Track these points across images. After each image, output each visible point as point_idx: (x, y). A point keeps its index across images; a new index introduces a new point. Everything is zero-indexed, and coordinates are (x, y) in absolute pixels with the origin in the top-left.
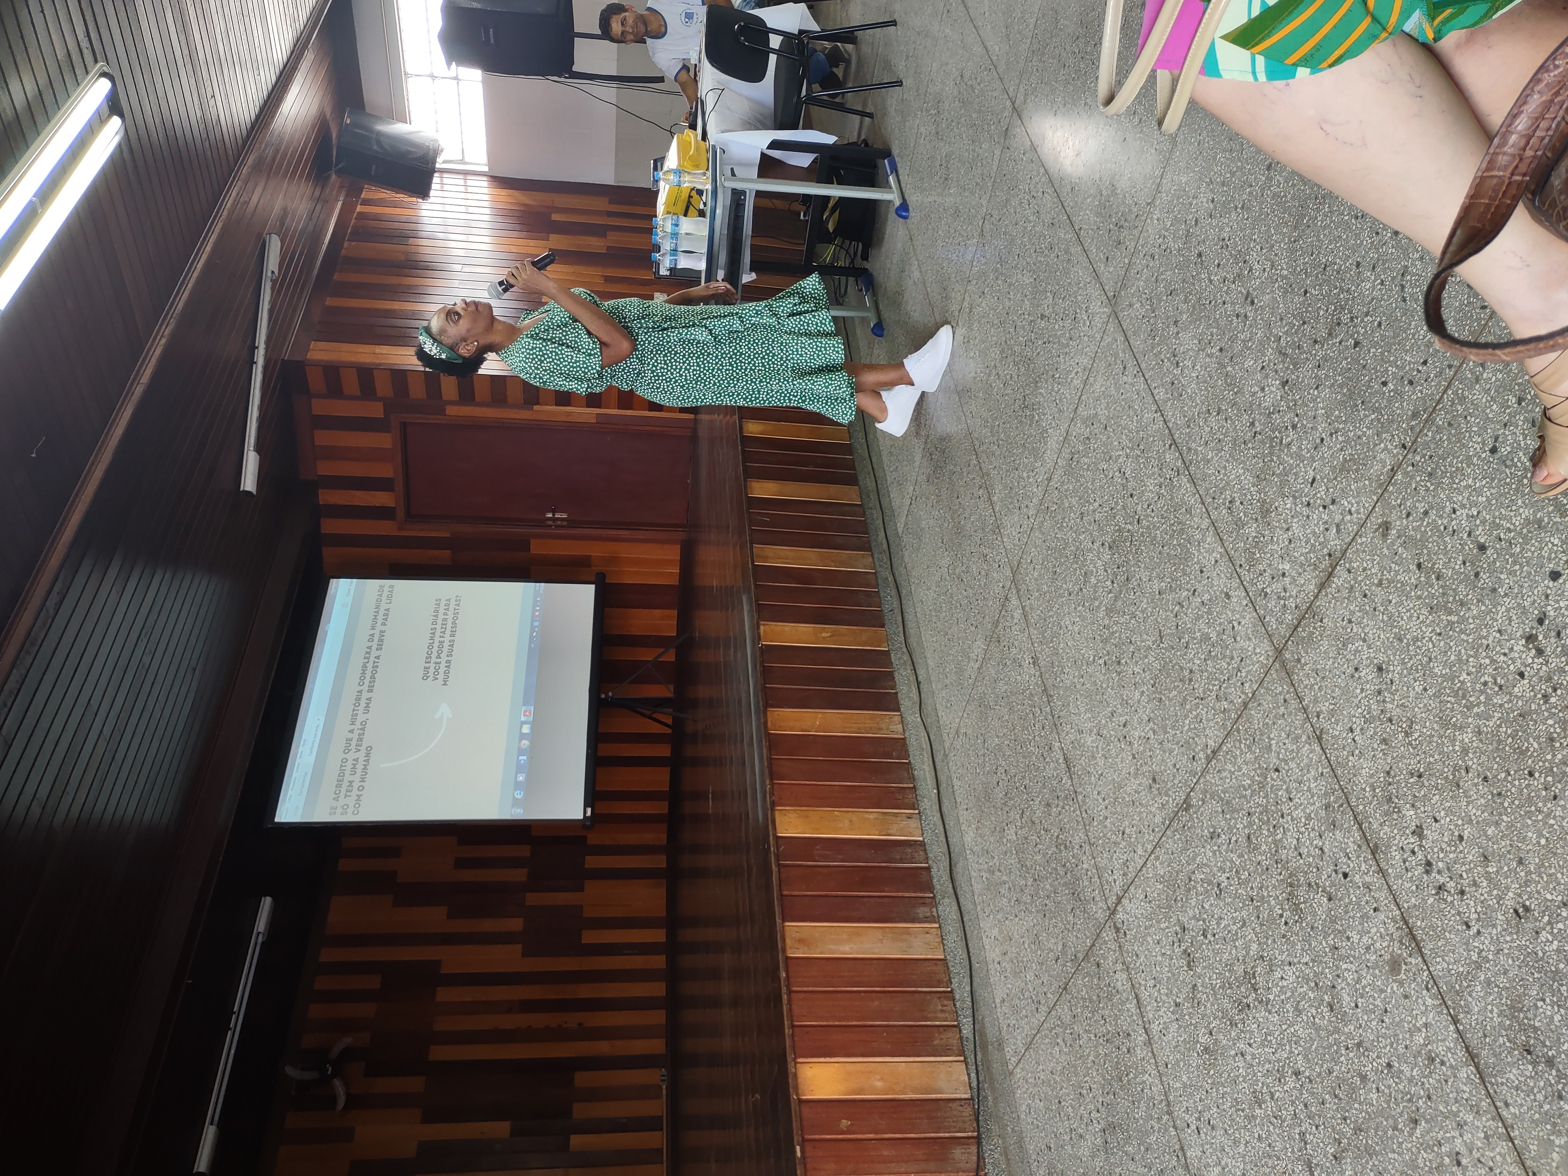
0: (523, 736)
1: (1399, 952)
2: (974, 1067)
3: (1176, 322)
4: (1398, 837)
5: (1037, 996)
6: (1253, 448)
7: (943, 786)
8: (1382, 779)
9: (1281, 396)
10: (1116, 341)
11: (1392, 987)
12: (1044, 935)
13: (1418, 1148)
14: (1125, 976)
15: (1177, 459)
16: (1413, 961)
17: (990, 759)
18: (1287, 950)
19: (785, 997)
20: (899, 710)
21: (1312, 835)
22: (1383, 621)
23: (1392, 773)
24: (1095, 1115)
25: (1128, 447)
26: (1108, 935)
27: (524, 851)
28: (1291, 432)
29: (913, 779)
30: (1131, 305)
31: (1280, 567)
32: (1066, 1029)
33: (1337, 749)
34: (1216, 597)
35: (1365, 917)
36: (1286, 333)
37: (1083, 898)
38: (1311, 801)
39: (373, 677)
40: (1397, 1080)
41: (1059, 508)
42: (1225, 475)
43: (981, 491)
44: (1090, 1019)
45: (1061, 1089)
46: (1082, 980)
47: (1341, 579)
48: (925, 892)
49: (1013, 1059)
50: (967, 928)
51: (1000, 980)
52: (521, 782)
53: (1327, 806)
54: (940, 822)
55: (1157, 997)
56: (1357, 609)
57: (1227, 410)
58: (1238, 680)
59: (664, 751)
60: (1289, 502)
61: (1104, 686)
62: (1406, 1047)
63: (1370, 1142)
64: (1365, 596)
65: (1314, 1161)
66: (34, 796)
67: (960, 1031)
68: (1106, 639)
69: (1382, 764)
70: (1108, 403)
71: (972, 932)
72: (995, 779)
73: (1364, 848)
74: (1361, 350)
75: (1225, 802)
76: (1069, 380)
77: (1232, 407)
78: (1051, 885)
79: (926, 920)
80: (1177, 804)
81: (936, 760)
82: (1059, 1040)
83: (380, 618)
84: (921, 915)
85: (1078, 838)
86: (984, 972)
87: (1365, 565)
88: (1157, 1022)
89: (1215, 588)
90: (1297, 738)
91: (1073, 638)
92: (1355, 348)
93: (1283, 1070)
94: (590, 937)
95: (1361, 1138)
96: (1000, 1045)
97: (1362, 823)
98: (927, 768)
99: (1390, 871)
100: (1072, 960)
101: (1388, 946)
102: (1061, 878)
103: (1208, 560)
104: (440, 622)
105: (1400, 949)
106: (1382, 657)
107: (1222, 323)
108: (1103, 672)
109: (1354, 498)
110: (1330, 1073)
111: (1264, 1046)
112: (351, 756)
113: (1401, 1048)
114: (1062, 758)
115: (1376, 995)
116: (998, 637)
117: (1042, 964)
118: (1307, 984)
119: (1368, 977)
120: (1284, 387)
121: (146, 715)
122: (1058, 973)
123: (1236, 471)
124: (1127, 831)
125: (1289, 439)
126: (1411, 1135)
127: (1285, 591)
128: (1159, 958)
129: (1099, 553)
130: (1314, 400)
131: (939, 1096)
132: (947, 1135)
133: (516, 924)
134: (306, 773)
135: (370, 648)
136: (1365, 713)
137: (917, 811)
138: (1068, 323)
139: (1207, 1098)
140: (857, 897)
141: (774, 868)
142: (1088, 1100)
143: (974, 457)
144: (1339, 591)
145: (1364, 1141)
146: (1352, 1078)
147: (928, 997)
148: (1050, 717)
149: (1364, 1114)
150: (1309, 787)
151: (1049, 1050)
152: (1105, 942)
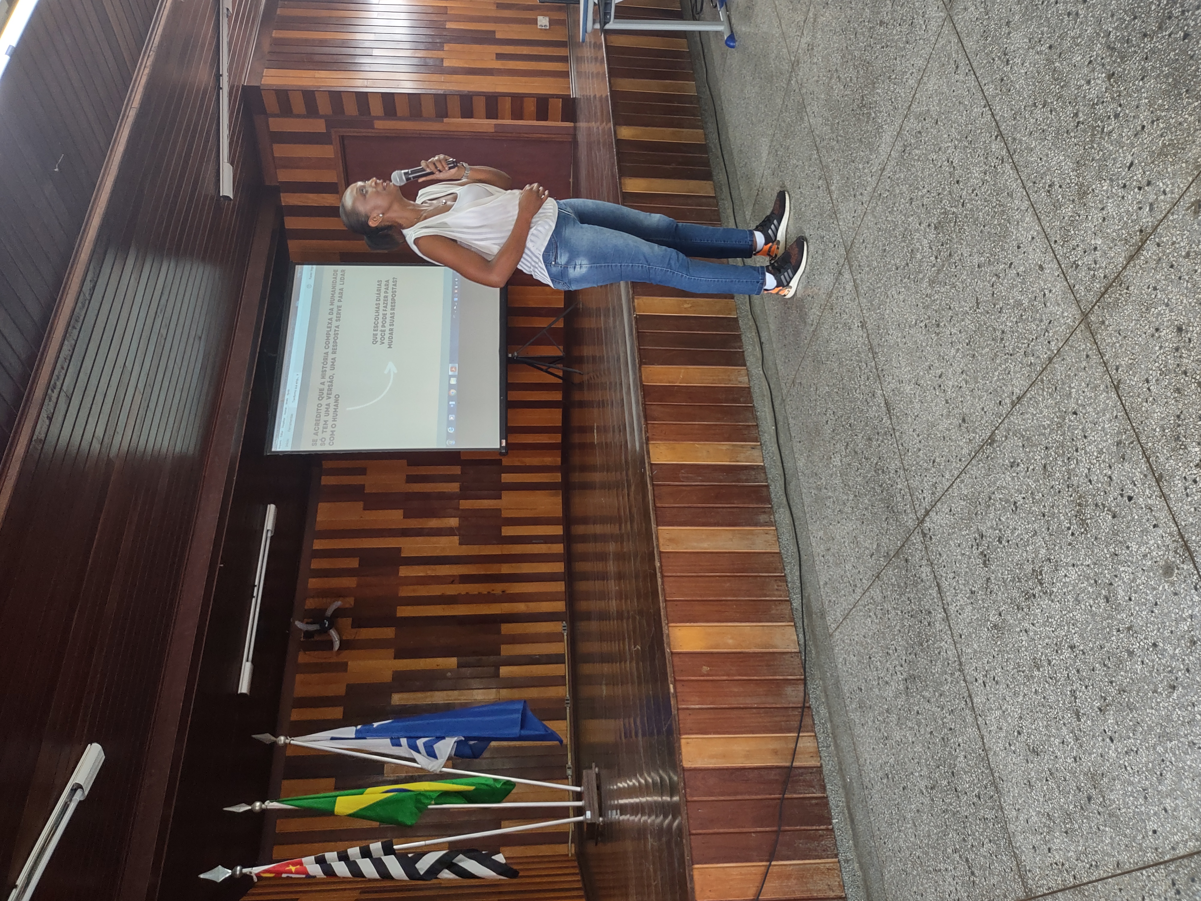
0: (451, 387)
1: (1173, 559)
2: (802, 630)
3: (1008, 24)
4: (1182, 469)
5: (854, 581)
6: (1075, 137)
7: (780, 424)
8: (1172, 422)
9: (1106, 88)
10: (950, 42)
11: (1164, 587)
12: (862, 537)
13: (1173, 707)
14: (929, 569)
15: (1002, 149)
16: (1185, 567)
17: (820, 404)
18: (1072, 554)
19: (659, 580)
20: (745, 365)
21: (1102, 466)
22: (1187, 288)
23: (1182, 417)
24: (898, 668)
25: (957, 139)
26: (917, 538)
27: (456, 470)
28: (1113, 121)
29: (756, 418)
30: (966, 9)
31: (1093, 242)
32: (878, 606)
33: (1131, 396)
34: (1030, 270)
35: (1145, 531)
36: (1116, 28)
37: (896, 511)
38: (1105, 438)
39: (335, 342)
40: (1160, 656)
41: (890, 195)
42: (1047, 161)
43: (821, 181)
44: (898, 600)
45: (872, 649)
46: (892, 571)
47: (1150, 251)
48: (765, 504)
49: (833, 625)
50: (797, 530)
51: (824, 568)
52: (452, 421)
53: (1119, 443)
54: (777, 452)
55: (955, 586)
56: (1163, 278)
57: (1052, 103)
58: (1045, 339)
59: (557, 396)
60: (1106, 186)
61: (924, 344)
62: (1172, 632)
63: (1132, 700)
64: (1172, 266)
65: (1082, 711)
66: (93, 436)
67: (791, 604)
68: (928, 306)
69: (1173, 409)
70: (940, 100)
71: (802, 533)
72: (825, 418)
73: (1150, 476)
74: (1189, 42)
75: (1025, 438)
76: (904, 80)
77: (1057, 100)
78: (869, 500)
79: (766, 524)
80: (983, 440)
81: (776, 404)
82: (871, 614)
83: (337, 295)
84: (762, 521)
85: (895, 464)
86: (811, 562)
87: (1174, 239)
88: (955, 605)
89: (1030, 262)
90: (1096, 387)
91: (898, 306)
92: (1184, 39)
93: (1060, 644)
94: (507, 531)
95: (1124, 697)
96: (822, 615)
97: (1150, 457)
98: (766, 410)
99: (1172, 496)
100: (885, 556)
101: (1164, 555)
102: (878, 495)
103: (1025, 237)
104: (382, 298)
105: (1175, 557)
106: (1182, 319)
107: (1053, 21)
108: (924, 333)
109: (1169, 179)
110: (1101, 648)
111: (1045, 626)
112: (324, 402)
113: (1167, 634)
114: (883, 402)
115: (1148, 592)
116: (832, 305)
117: (859, 558)
118: (1088, 580)
119: (1143, 578)
120: (1109, 80)
121: (168, 374)
122: (872, 565)
123: (1057, 158)
124: (938, 460)
125: (1111, 127)
126: (1168, 697)
127: (1096, 263)
128: (959, 557)
129: (925, 232)
130: (1138, 91)
131: (775, 650)
132: (781, 677)
133: (453, 522)
134: (292, 415)
135: (331, 319)
136: (1162, 366)
137: (759, 444)
138: (905, 28)
139: (993, 661)
140: (713, 508)
141: (649, 487)
142: (893, 658)
143: (815, 152)
144: (1147, 262)
145: (1127, 700)
146: (1121, 652)
147: (767, 580)
148: (875, 370)
149: (1128, 680)
150: (1103, 428)
151: (863, 621)
152: (914, 544)
